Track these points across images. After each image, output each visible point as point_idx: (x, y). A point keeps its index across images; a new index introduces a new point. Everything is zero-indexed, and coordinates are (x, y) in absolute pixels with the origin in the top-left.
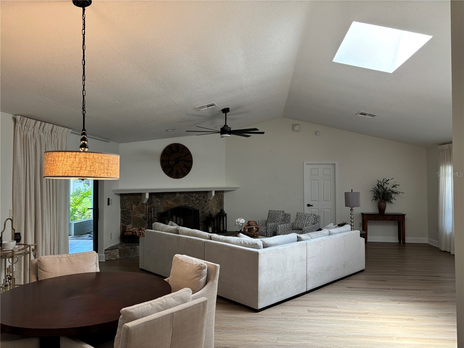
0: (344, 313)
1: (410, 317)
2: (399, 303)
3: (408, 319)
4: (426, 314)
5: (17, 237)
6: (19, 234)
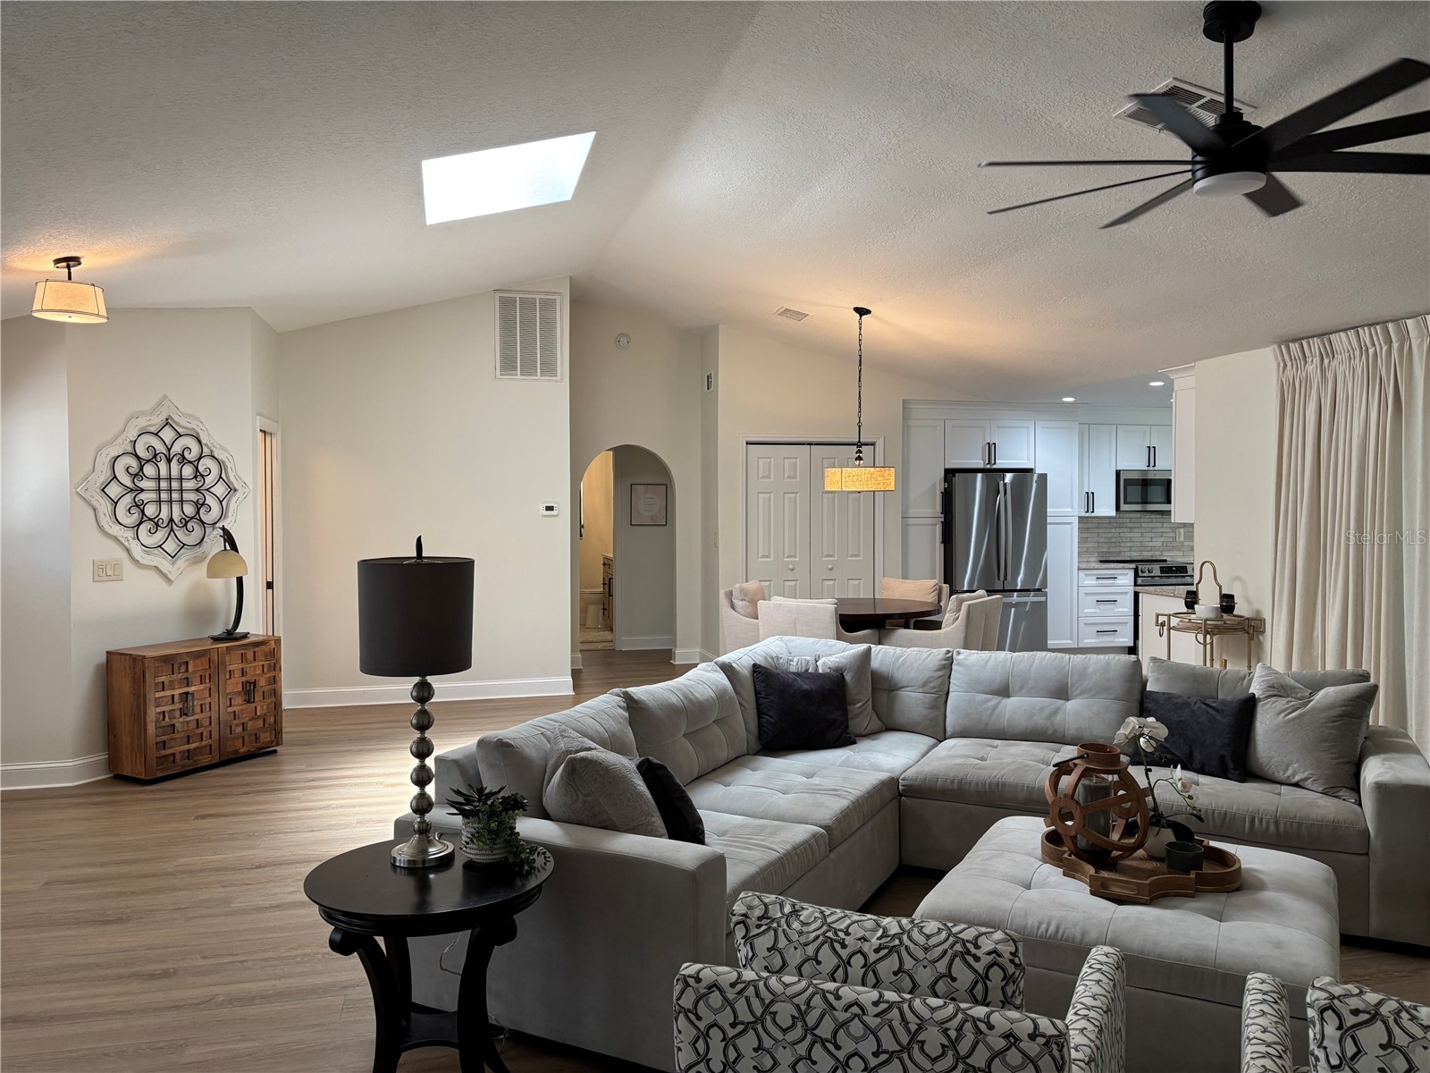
5: (1227, 603)
6: (1232, 597)
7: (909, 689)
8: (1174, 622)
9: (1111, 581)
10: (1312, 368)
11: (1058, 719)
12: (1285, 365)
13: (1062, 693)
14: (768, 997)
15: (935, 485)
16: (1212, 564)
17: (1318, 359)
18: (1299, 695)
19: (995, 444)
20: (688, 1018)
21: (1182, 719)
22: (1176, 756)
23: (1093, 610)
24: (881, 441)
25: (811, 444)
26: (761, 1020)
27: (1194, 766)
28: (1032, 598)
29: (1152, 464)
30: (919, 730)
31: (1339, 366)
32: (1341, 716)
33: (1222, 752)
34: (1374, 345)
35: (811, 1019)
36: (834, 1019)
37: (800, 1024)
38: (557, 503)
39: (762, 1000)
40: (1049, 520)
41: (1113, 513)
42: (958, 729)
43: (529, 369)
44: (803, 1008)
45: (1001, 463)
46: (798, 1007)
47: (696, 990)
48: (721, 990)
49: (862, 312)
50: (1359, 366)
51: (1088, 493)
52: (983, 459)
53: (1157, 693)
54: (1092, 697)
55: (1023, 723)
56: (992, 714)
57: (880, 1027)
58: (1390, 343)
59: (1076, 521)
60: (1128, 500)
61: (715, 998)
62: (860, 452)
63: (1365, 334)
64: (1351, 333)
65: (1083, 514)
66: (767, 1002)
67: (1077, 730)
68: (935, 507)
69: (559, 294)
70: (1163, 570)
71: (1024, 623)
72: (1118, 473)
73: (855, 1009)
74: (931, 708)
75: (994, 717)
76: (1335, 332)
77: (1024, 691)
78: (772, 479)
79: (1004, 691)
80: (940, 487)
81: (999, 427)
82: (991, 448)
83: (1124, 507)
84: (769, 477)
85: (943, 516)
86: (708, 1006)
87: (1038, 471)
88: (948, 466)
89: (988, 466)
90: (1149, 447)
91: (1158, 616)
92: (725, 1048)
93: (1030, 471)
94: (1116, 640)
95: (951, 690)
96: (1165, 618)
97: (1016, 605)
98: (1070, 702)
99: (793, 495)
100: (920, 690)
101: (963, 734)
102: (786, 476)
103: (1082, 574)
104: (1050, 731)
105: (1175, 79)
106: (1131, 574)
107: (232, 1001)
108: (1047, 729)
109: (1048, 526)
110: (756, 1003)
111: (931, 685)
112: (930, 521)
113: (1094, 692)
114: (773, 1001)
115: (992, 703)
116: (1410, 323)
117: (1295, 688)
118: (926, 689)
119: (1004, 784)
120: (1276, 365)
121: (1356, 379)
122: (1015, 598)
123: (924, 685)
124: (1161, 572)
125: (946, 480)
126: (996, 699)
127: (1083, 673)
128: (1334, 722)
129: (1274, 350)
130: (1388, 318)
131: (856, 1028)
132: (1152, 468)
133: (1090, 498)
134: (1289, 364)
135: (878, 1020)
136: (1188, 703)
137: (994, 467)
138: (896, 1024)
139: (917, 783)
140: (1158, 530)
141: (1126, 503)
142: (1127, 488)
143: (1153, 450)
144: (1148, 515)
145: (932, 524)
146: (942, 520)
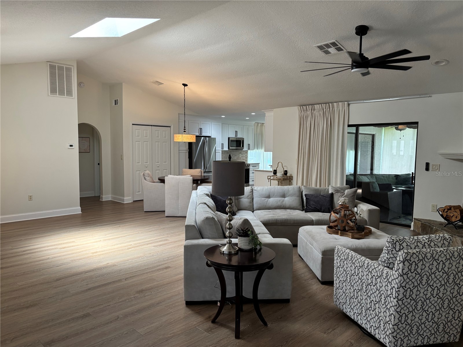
0: (145, 245)
1: (95, 254)
2: (107, 264)
3: (96, 252)
4: (82, 260)
5: (286, 173)
6: (287, 171)
7: (244, 198)
8: (272, 178)
10: (309, 113)
11: (284, 203)
12: (301, 112)
13: (284, 196)
14: (425, 253)
16: (281, 162)
17: (311, 110)
18: (341, 192)
19: (202, 128)
20: (408, 261)
21: (318, 200)
22: (317, 209)
24: (173, 125)
25: (152, 126)
26: (424, 258)
27: (322, 211)
30: (247, 209)
31: (316, 113)
32: (353, 196)
33: (329, 207)
34: (326, 108)
35: (434, 256)
36: (438, 254)
37: (432, 257)
38: (74, 144)
39: (424, 254)
40: (216, 151)
41: (227, 149)
42: (257, 208)
43: (62, 93)
44: (432, 254)
45: (203, 134)
46: (431, 254)
47: (410, 255)
48: (415, 254)
49: (185, 85)
50: (321, 113)
52: (199, 133)
53: (308, 194)
54: (292, 197)
55: (275, 205)
56: (267, 203)
57: (447, 254)
58: (329, 108)
59: (221, 152)
61: (415, 256)
62: (185, 130)
63: (324, 105)
64: (320, 105)
65: (221, 150)
66: (425, 254)
67: (289, 205)
68: (186, 147)
69: (73, 66)
72: (229, 138)
73: (441, 252)
74: (250, 203)
75: (267, 204)
76: (316, 104)
77: (274, 196)
78: (140, 137)
79: (269, 197)
81: (203, 123)
82: (201, 130)
83: (230, 148)
84: (139, 136)
86: (413, 258)
87: (213, 137)
89: (200, 135)
90: (236, 131)
91: (268, 176)
92: (415, 266)
93: (211, 137)
95: (254, 197)
96: (270, 177)
98: (286, 198)
99: (147, 143)
100: (247, 198)
101: (259, 209)
102: (144, 136)
104: (282, 206)
105: (336, 40)
107: (126, 316)
108: (281, 206)
109: (216, 153)
110: (423, 255)
111: (249, 197)
112: (185, 151)
113: (292, 195)
114: (426, 254)
115: (266, 200)
116: (335, 104)
117: (340, 190)
118: (248, 198)
119: (287, 220)
120: (298, 111)
121: (320, 117)
123: (248, 197)
126: (267, 199)
127: (288, 191)
128: (351, 197)
129: (298, 108)
130: (330, 102)
131: (443, 255)
132: (236, 137)
133: (222, 145)
134: (302, 111)
135: (446, 253)
136: (318, 196)
138: (449, 253)
139: (265, 222)
140: (236, 154)
141: (231, 147)
142: (232, 142)
143: (236, 132)
144: (233, 150)
145: (185, 153)
146: (188, 151)
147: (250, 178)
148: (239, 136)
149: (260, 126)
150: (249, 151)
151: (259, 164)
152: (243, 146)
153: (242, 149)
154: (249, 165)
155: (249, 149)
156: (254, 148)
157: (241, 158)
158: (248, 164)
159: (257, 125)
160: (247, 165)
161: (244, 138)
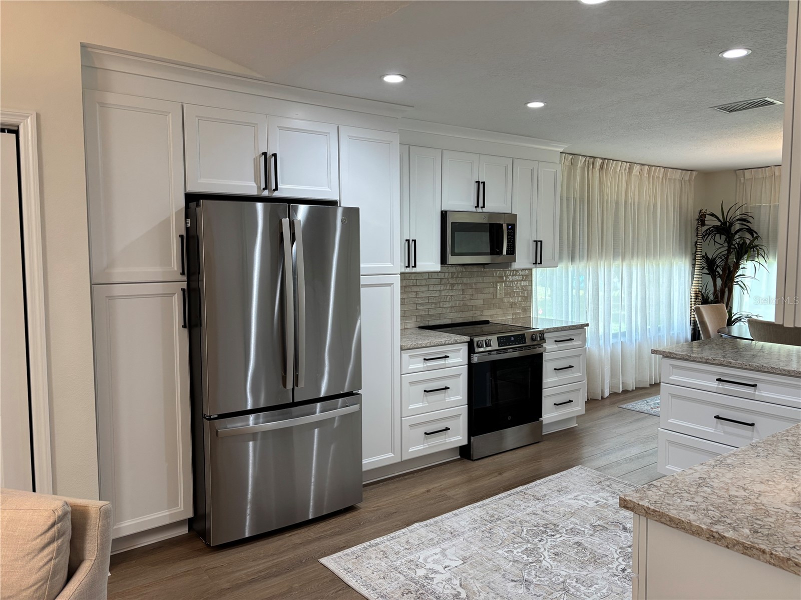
9: (442, 362)
15: (166, 223)
19: (275, 155)
23: (420, 405)
28: (340, 410)
29: (481, 204)
40: (363, 280)
41: (437, 267)
45: (286, 189)
51: (408, 241)
52: (257, 180)
59: (397, 280)
60: (456, 251)
65: (404, 270)
70: (501, 341)
71: (332, 447)
72: (444, 215)
80: (177, 227)
81: (281, 128)
82: (269, 161)
83: (452, 260)
85: (185, 278)
87: (346, 203)
88: (192, 189)
89: (266, 193)
90: (478, 182)
93: (334, 203)
94: (448, 440)
97: (318, 424)
103: (406, 355)
106: (464, 348)
109: (362, 290)
112: (158, 288)
122: (319, 413)
124: (500, 344)
125: (189, 212)
132: (480, 210)
133: (411, 246)
137: (276, 194)
140: (479, 286)
141: (453, 254)
142: (456, 233)
143: (481, 186)
144: (469, 268)
145: (163, 295)
146: (184, 285)
147: (545, 392)
148: (495, 204)
149: (583, 168)
150: (537, 272)
151: (583, 327)
152: (512, 251)
153: (507, 265)
154: (540, 337)
155: (538, 262)
156: (561, 258)
157: (502, 299)
158: (534, 333)
159: (572, 164)
160: (533, 339)
161: (516, 215)
